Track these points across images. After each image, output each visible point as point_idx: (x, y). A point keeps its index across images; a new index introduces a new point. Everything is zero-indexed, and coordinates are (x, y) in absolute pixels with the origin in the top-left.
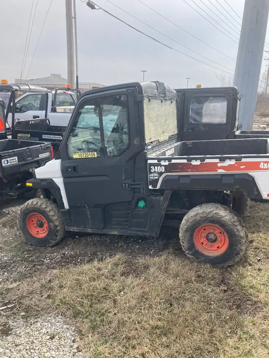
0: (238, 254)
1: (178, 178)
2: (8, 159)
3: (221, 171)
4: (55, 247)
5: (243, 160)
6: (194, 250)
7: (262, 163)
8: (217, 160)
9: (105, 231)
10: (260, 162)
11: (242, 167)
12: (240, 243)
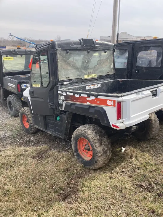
0: (96, 162)
1: (70, 104)
2: (26, 85)
3: (88, 103)
4: (32, 135)
5: (99, 97)
6: (77, 153)
7: (108, 101)
8: (86, 96)
9: (46, 131)
10: (107, 100)
11: (98, 102)
12: (97, 155)
